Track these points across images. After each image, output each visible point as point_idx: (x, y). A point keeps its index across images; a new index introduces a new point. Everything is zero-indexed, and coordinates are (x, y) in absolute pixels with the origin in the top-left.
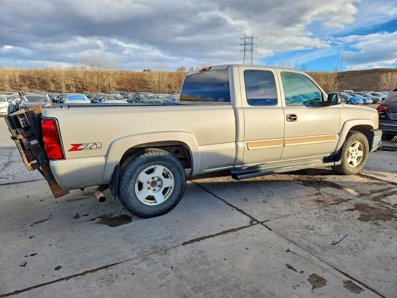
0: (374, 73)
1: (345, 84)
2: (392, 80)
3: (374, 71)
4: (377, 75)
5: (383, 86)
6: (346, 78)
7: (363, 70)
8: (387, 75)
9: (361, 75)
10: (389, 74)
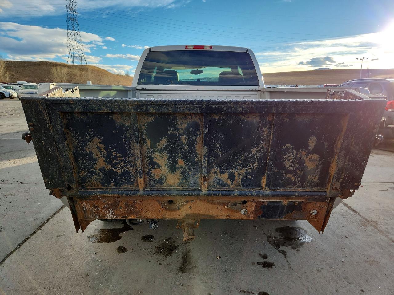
0: (41, 65)
1: (15, 75)
2: (61, 73)
3: (42, 64)
4: (45, 68)
5: (54, 78)
6: (14, 68)
7: (30, 61)
8: (56, 69)
9: (30, 66)
10: (58, 67)
